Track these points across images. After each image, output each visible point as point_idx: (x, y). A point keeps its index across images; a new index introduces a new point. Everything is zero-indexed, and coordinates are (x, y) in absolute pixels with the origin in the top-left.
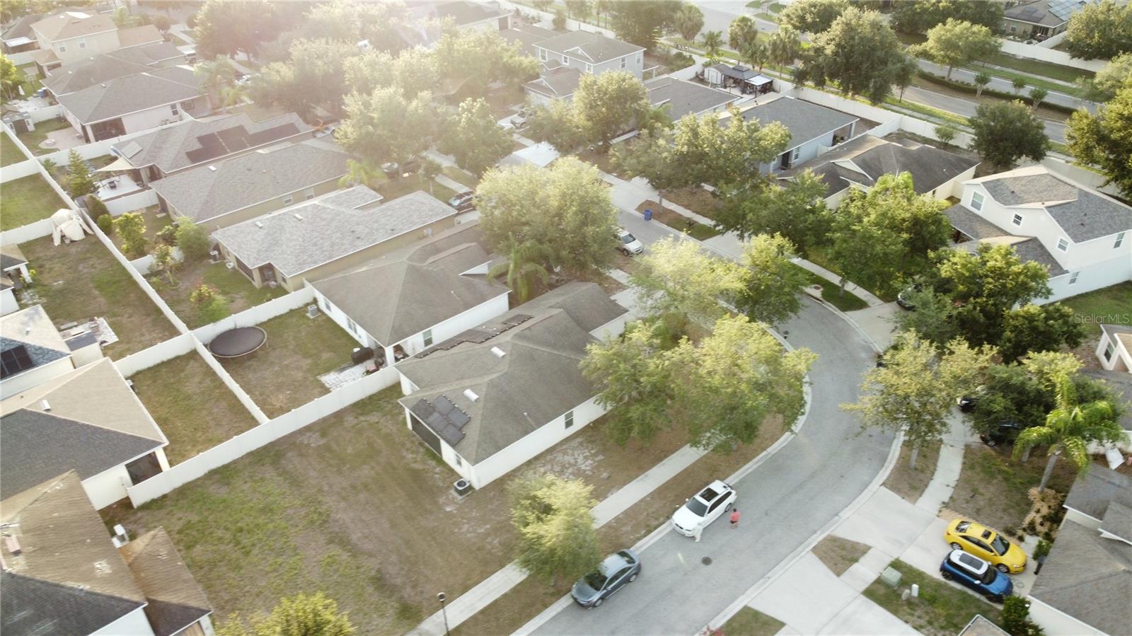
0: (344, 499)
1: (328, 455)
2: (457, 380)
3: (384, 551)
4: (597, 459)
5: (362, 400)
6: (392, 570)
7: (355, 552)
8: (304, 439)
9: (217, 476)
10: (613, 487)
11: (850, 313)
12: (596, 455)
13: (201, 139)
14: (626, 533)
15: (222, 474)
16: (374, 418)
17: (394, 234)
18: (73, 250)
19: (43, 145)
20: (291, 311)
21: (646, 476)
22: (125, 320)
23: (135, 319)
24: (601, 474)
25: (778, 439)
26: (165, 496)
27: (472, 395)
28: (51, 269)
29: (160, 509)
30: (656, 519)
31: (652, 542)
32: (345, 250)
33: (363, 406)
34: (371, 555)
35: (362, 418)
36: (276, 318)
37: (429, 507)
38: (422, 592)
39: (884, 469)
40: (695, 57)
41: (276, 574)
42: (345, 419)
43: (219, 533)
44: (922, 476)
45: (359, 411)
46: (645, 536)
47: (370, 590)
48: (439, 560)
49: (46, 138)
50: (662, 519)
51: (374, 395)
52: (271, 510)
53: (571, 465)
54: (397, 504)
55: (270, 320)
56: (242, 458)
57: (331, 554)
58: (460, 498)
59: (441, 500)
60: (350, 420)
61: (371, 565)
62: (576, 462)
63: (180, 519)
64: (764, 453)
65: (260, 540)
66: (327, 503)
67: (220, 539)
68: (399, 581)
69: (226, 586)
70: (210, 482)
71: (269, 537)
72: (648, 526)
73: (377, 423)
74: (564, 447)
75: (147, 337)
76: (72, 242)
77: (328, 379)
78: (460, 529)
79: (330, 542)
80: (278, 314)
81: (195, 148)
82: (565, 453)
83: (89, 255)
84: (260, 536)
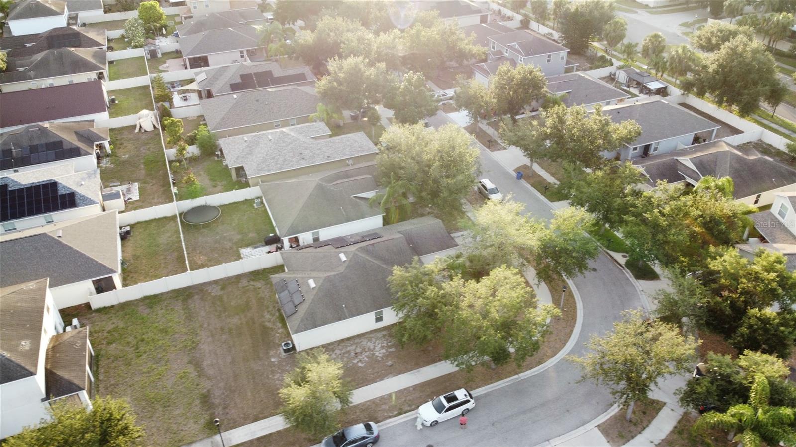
0: (213, 336)
1: (219, 303)
2: (311, 271)
3: (219, 378)
4: (390, 350)
5: (258, 271)
6: (217, 393)
7: (201, 374)
8: (210, 289)
9: (148, 301)
10: (391, 373)
11: (642, 282)
12: (390, 347)
13: (242, 76)
14: (383, 410)
15: (151, 301)
16: (258, 285)
17: (329, 159)
18: (144, 137)
19: (161, 68)
20: (246, 200)
21: (419, 372)
22: (148, 187)
23: (155, 188)
24: (388, 362)
25: (532, 368)
26: (113, 306)
27: (312, 284)
28: (126, 147)
29: (106, 314)
30: (410, 406)
31: (398, 422)
32: (292, 166)
33: (256, 275)
34: (209, 379)
35: (252, 283)
36: (235, 203)
37: (261, 355)
38: (228, 413)
39: (606, 413)
40: (614, 60)
41: (148, 375)
42: (241, 281)
43: (130, 339)
44: (633, 428)
45: (253, 278)
46: (395, 416)
47: (197, 402)
48: (249, 394)
49: (165, 62)
50: (413, 407)
51: (267, 269)
52: (166, 332)
53: (369, 349)
54: (243, 347)
55: (230, 204)
56: (168, 293)
57: (186, 371)
58: (283, 354)
59: (271, 353)
60: (244, 282)
61: (206, 384)
62: (374, 348)
63: (114, 323)
64: (516, 377)
65: (150, 349)
66: (201, 335)
67: (128, 343)
68: (217, 401)
69: (116, 375)
70: (142, 304)
71: (156, 349)
72: (401, 409)
73: (259, 288)
74: (372, 335)
75: (156, 201)
76: (146, 131)
77: (244, 251)
78: (274, 376)
79: (190, 362)
80: (236, 201)
81: (237, 82)
82: (370, 340)
83: (150, 141)
84: (151, 347)
